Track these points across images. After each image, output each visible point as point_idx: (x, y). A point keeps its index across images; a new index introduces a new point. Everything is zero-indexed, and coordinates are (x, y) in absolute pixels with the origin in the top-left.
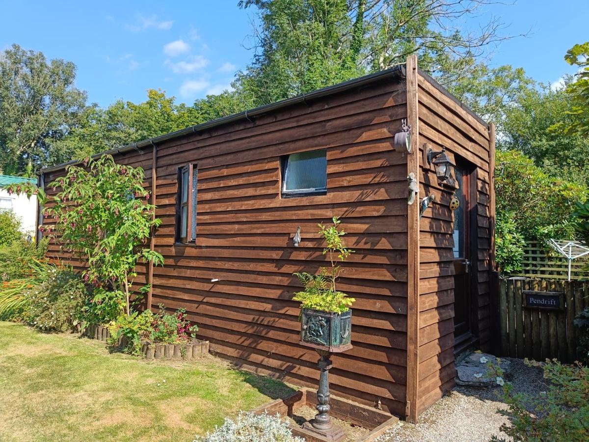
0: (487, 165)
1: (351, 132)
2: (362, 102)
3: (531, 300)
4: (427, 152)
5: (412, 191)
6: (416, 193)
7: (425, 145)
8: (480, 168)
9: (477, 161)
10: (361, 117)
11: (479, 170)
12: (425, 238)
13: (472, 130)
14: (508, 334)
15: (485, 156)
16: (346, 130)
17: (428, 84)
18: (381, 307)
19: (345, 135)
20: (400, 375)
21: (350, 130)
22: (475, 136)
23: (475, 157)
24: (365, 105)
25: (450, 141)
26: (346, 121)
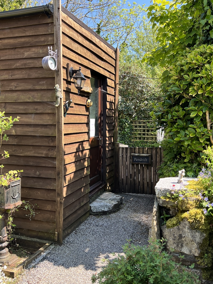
0: (114, 76)
1: (16, 50)
2: (24, 28)
3: (135, 159)
4: (70, 69)
5: (58, 97)
6: (61, 99)
7: (68, 65)
8: (109, 78)
9: (107, 74)
10: (23, 40)
11: (108, 80)
12: (69, 127)
13: (103, 53)
14: (123, 179)
15: (112, 70)
16: (13, 48)
17: (71, 20)
18: (40, 174)
19: (12, 52)
20: (52, 217)
21: (16, 48)
22: (105, 57)
23: (106, 71)
24: (26, 31)
25: (87, 61)
26: (12, 41)
